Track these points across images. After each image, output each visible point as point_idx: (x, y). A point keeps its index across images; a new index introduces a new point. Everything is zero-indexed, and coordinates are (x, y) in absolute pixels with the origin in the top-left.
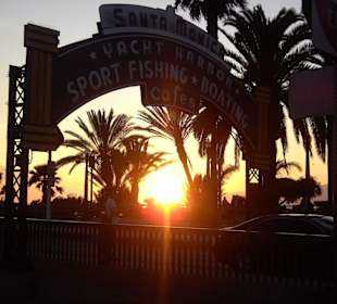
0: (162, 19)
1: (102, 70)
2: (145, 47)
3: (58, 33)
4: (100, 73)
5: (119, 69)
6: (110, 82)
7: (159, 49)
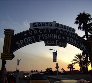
0: (50, 24)
1: (29, 38)
2: (44, 31)
3: (14, 30)
4: (28, 39)
5: (34, 37)
6: (32, 41)
7: (49, 31)
